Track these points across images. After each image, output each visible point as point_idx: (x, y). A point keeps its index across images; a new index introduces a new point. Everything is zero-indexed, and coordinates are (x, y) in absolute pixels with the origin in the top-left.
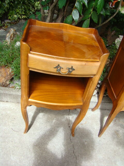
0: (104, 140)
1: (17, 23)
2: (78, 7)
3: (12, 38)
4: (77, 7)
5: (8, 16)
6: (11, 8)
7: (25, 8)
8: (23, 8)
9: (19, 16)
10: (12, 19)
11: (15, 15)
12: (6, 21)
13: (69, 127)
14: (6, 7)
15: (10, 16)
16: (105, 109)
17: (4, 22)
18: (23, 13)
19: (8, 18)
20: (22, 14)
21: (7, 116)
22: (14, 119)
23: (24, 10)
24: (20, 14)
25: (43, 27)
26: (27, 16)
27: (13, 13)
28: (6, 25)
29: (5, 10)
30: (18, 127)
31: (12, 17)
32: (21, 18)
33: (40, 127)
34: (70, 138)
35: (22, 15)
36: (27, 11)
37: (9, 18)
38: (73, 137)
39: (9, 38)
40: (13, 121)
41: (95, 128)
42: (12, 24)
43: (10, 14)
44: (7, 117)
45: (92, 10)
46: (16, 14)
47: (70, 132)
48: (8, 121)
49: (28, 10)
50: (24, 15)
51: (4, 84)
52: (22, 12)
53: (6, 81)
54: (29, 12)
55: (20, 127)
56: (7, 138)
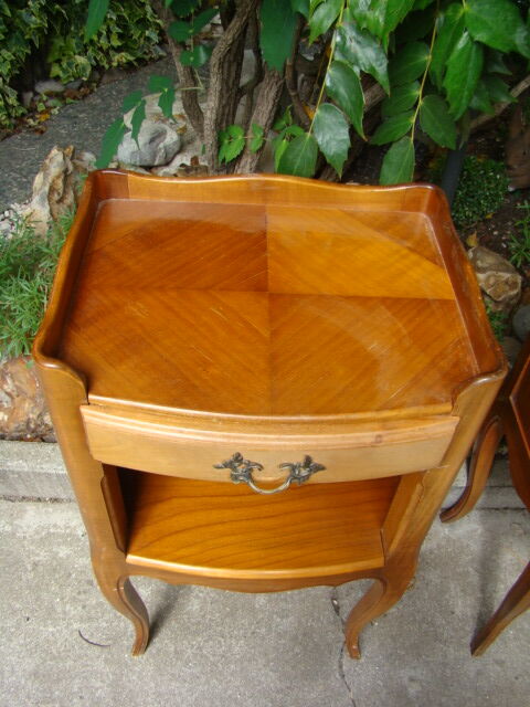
0: (499, 668)
1: (92, 91)
2: (342, 90)
3: (56, 197)
4: (336, 94)
5: (50, 65)
6: (57, 29)
7: (120, 17)
8: (111, 19)
9: (100, 56)
10: (69, 77)
11: (79, 54)
12: (44, 88)
13: (337, 609)
14: (32, 26)
15: (59, 61)
16: (506, 508)
17: (31, 95)
18: (116, 43)
19: (49, 72)
20: (113, 48)
21: (55, 570)
22: (87, 587)
23: (118, 26)
24: (101, 49)
25: (163, 200)
26: (132, 54)
27: (68, 47)
28: (41, 107)
29: (31, 42)
30: (105, 625)
31: (64, 65)
32: (107, 66)
33: (203, 616)
34: (341, 667)
35: (111, 53)
36: (132, 32)
37: (56, 70)
38: (354, 662)
39: (42, 200)
40: (82, 597)
41: (458, 611)
42: (69, 100)
43: (56, 55)
44: (57, 576)
45: (420, 93)
46: (84, 52)
47: (342, 636)
48: (62, 599)
49: (138, 22)
50: (118, 50)
51: (32, 426)
52: (108, 37)
53: (40, 415)
54: (143, 33)
55: (115, 624)
56: (59, 680)
